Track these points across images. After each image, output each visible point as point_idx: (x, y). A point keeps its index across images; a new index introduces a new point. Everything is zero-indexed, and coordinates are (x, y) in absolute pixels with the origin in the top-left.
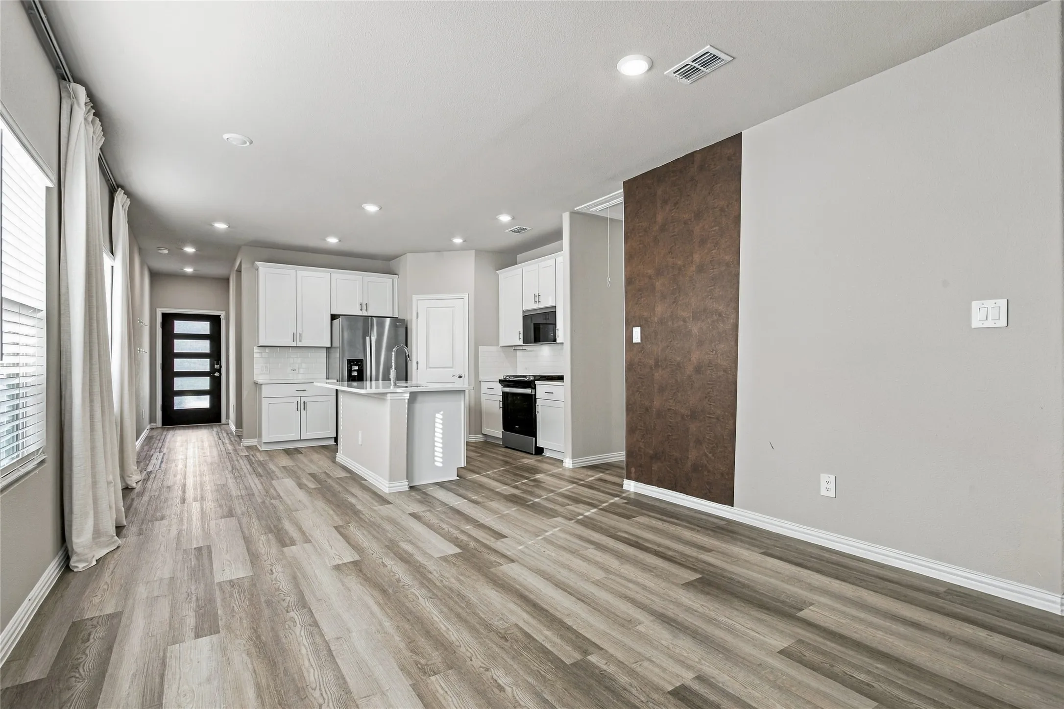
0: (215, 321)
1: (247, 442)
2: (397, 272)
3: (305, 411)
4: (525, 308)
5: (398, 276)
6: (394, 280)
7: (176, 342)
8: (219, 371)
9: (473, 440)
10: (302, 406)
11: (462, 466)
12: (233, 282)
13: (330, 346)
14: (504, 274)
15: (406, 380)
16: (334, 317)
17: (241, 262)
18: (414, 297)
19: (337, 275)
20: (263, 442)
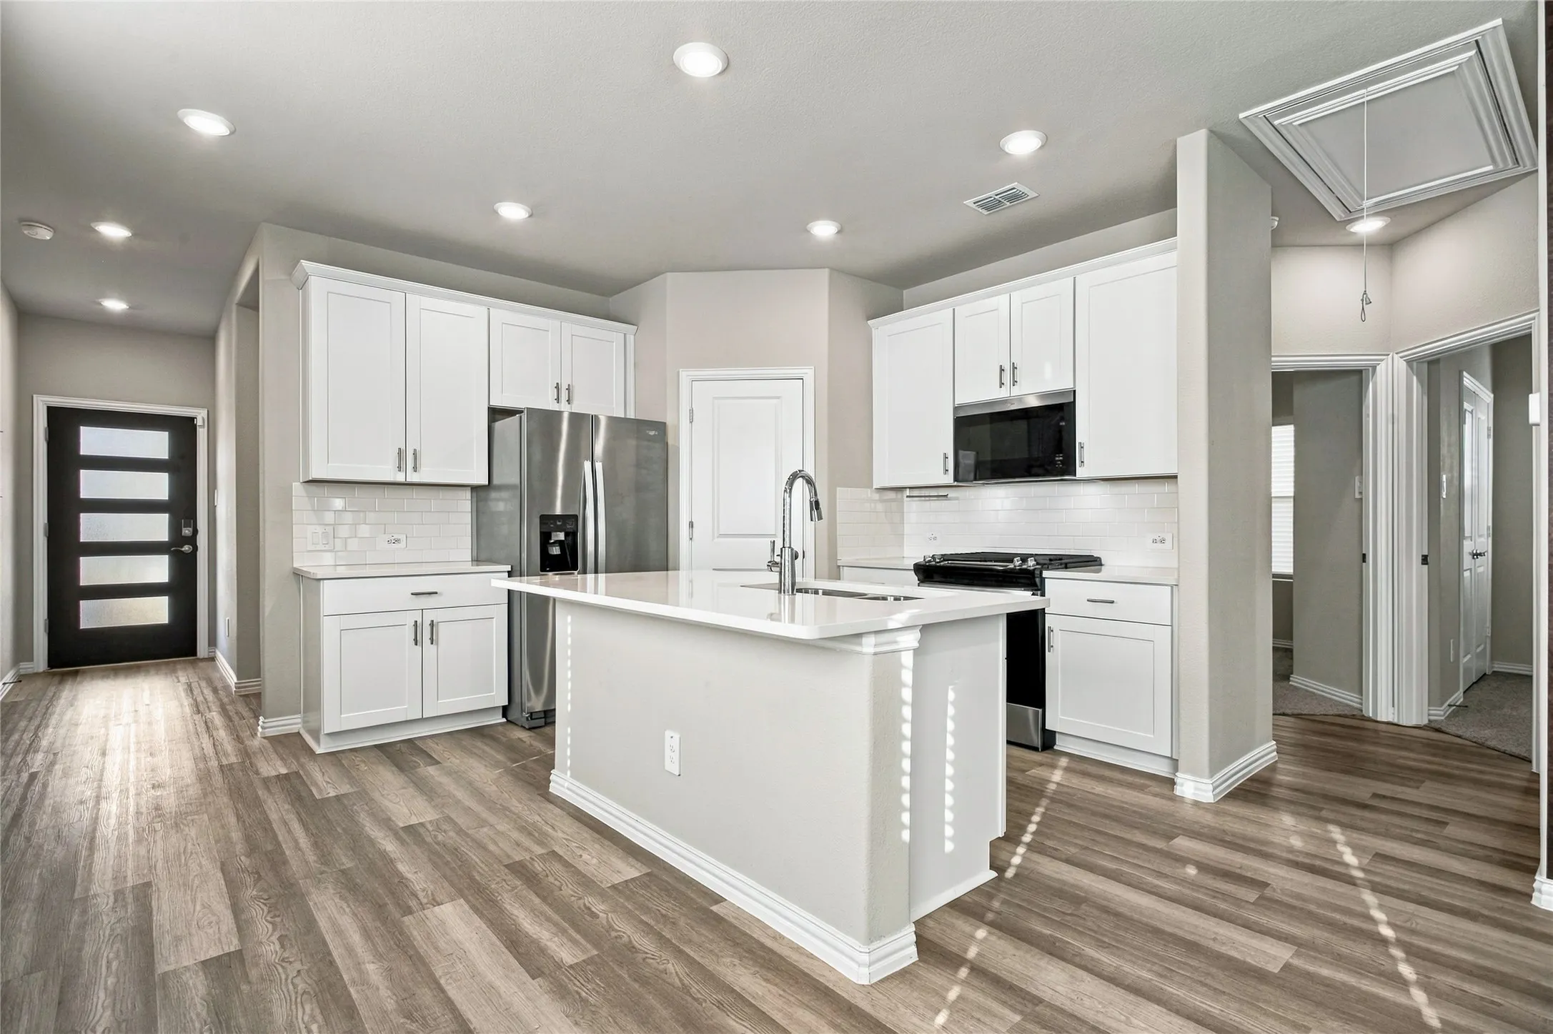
0: (181, 429)
1: (271, 726)
2: (635, 319)
3: (434, 647)
4: (960, 400)
5: (636, 327)
6: (628, 336)
7: (85, 475)
8: (192, 540)
10: (426, 633)
13: (487, 483)
14: (885, 329)
16: (496, 414)
17: (256, 271)
18: (685, 375)
19: (508, 315)
20: (328, 734)
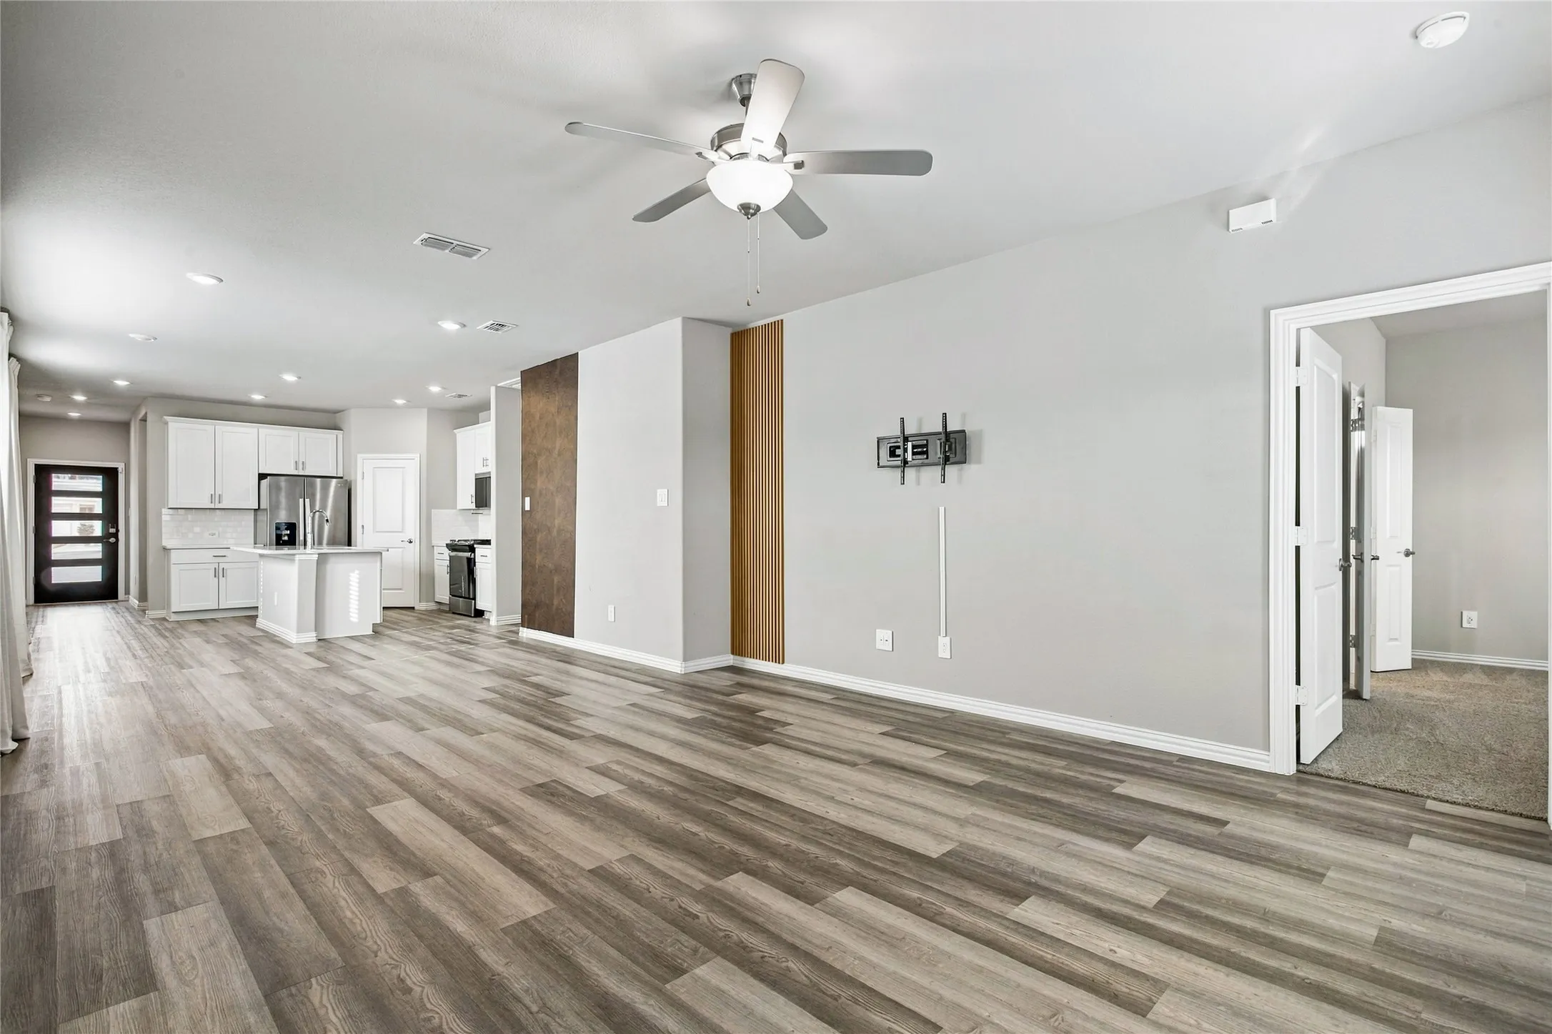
0: (110, 475)
1: (152, 613)
2: (343, 428)
3: (224, 579)
4: (477, 472)
5: (342, 432)
6: (338, 436)
7: (55, 500)
8: (116, 535)
9: (424, 608)
10: (219, 573)
11: (379, 622)
12: (135, 432)
13: (258, 508)
15: (349, 544)
16: (262, 477)
17: (146, 413)
18: (360, 456)
19: (266, 431)
20: (173, 612)
